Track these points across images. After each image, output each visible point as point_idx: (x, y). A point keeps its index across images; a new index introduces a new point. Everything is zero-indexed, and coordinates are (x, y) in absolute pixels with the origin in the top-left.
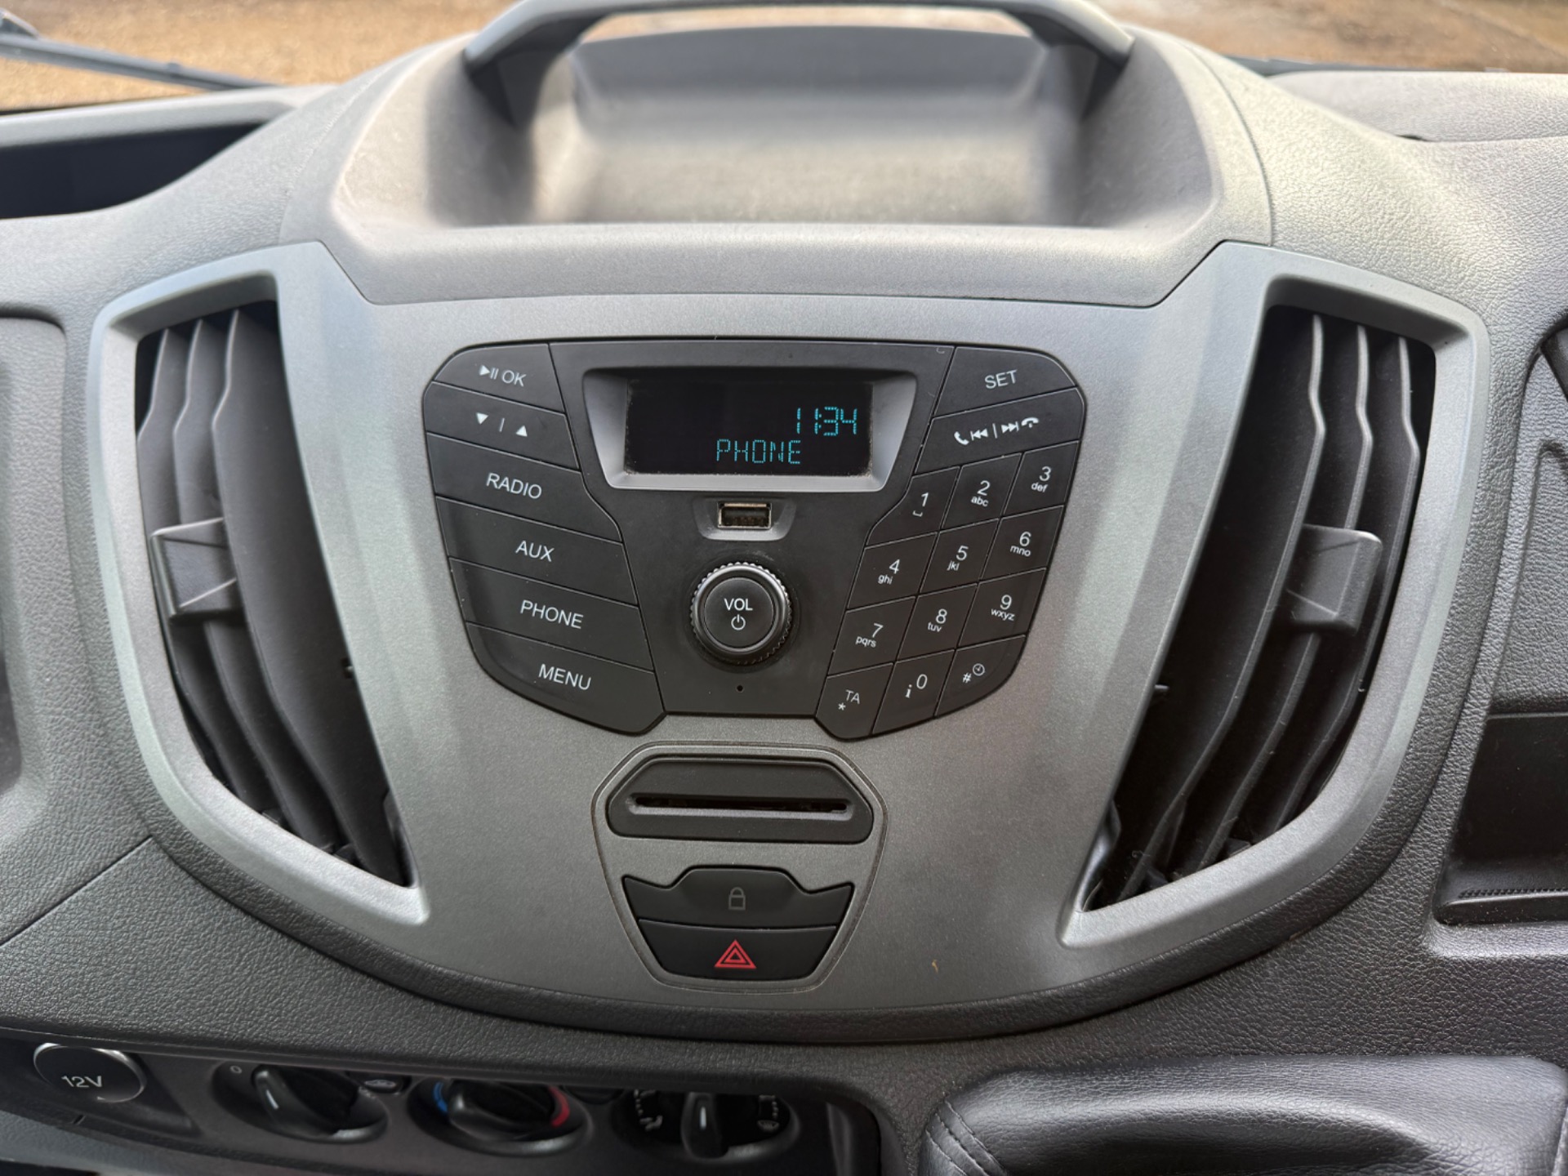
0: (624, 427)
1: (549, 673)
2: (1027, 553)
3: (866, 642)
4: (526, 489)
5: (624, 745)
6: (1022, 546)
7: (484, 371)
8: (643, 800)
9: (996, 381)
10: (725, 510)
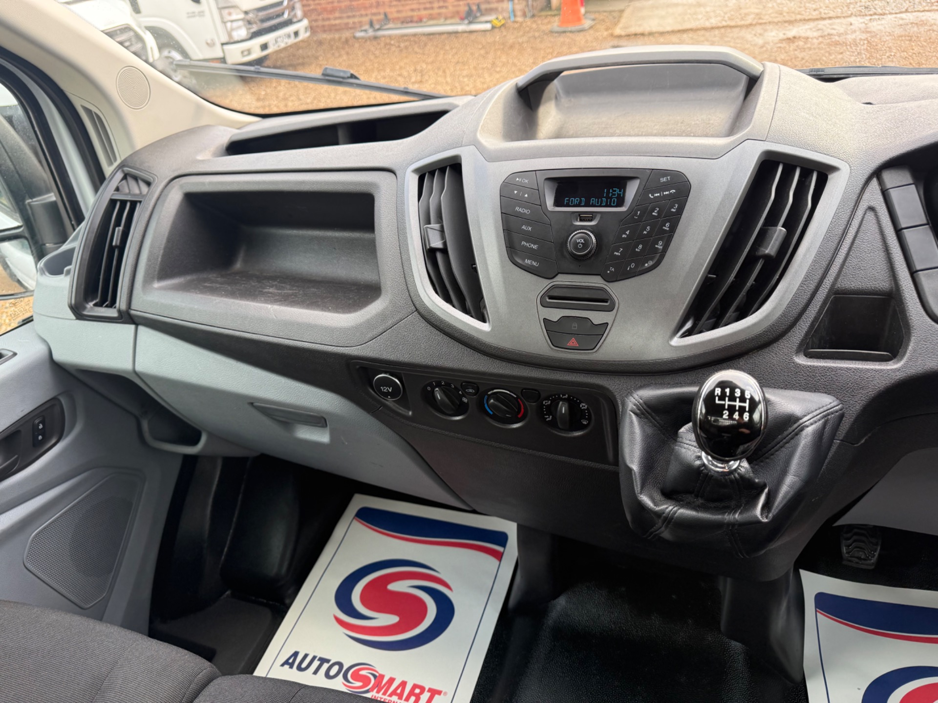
0: (554, 194)
1: (528, 262)
2: (668, 229)
3: (617, 254)
4: (526, 211)
5: (548, 281)
6: (666, 228)
7: (518, 179)
8: (551, 298)
9: (663, 180)
10: (580, 217)
